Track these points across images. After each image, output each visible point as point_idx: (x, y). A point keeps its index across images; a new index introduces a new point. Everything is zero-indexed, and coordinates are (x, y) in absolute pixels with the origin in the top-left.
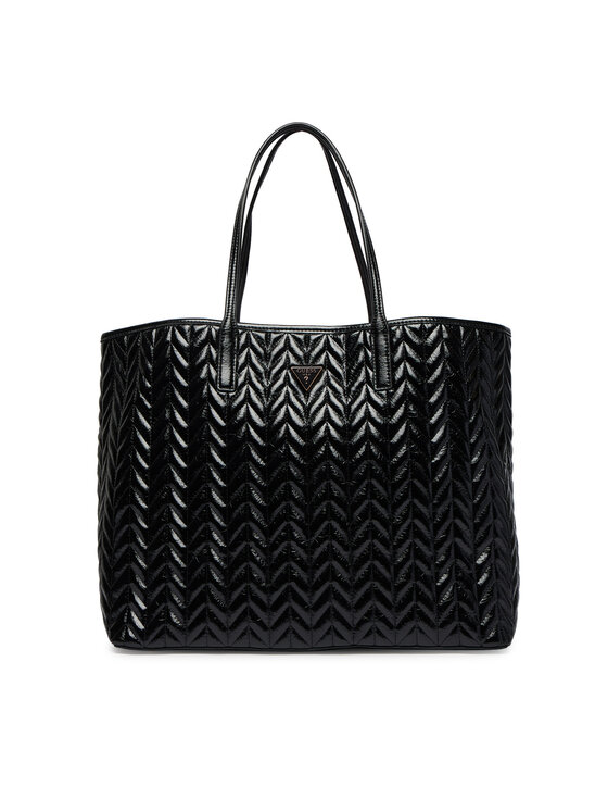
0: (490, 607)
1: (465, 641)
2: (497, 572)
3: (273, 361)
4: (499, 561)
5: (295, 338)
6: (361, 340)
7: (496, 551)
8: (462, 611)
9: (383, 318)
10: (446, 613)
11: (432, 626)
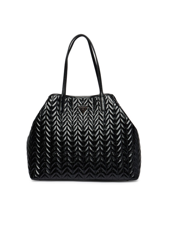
0: (132, 169)
1: (126, 178)
2: (134, 159)
3: (74, 106)
4: (135, 156)
5: (80, 99)
6: (97, 99)
7: (134, 153)
8: (125, 170)
9: (103, 93)
10: (121, 171)
11: (117, 174)
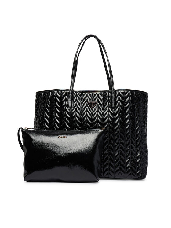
0: (140, 168)
1: (133, 177)
2: (142, 159)
3: (83, 100)
4: (143, 156)
5: (89, 94)
6: (107, 95)
7: (142, 153)
8: (132, 169)
9: (114, 89)
10: (128, 169)
11: (124, 173)
